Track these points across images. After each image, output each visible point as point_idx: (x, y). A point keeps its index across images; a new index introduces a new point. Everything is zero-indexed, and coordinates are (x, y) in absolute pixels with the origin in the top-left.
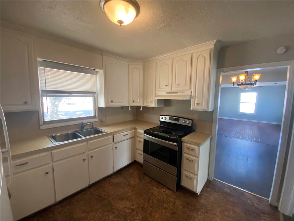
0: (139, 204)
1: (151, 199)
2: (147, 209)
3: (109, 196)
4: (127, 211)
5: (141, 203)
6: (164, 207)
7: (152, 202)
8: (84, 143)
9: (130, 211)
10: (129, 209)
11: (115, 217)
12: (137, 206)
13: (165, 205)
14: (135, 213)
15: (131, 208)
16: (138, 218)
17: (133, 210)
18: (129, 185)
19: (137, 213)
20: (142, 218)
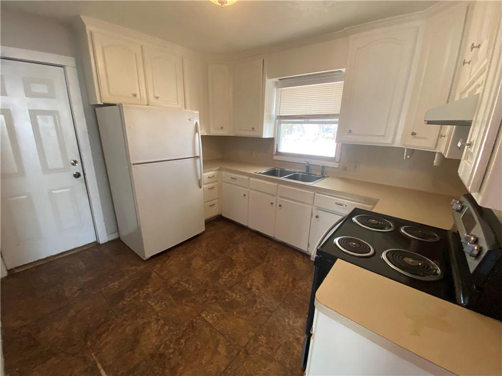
0: (260, 296)
1: (273, 314)
2: (253, 307)
3: (268, 261)
4: (248, 284)
5: (263, 300)
6: (259, 335)
7: (266, 315)
8: (276, 184)
9: (249, 287)
10: (251, 286)
11: (239, 273)
12: (257, 294)
13: (263, 338)
14: (246, 292)
15: (253, 287)
16: (238, 296)
17: (250, 290)
18: (294, 280)
19: (245, 295)
20: (238, 302)
